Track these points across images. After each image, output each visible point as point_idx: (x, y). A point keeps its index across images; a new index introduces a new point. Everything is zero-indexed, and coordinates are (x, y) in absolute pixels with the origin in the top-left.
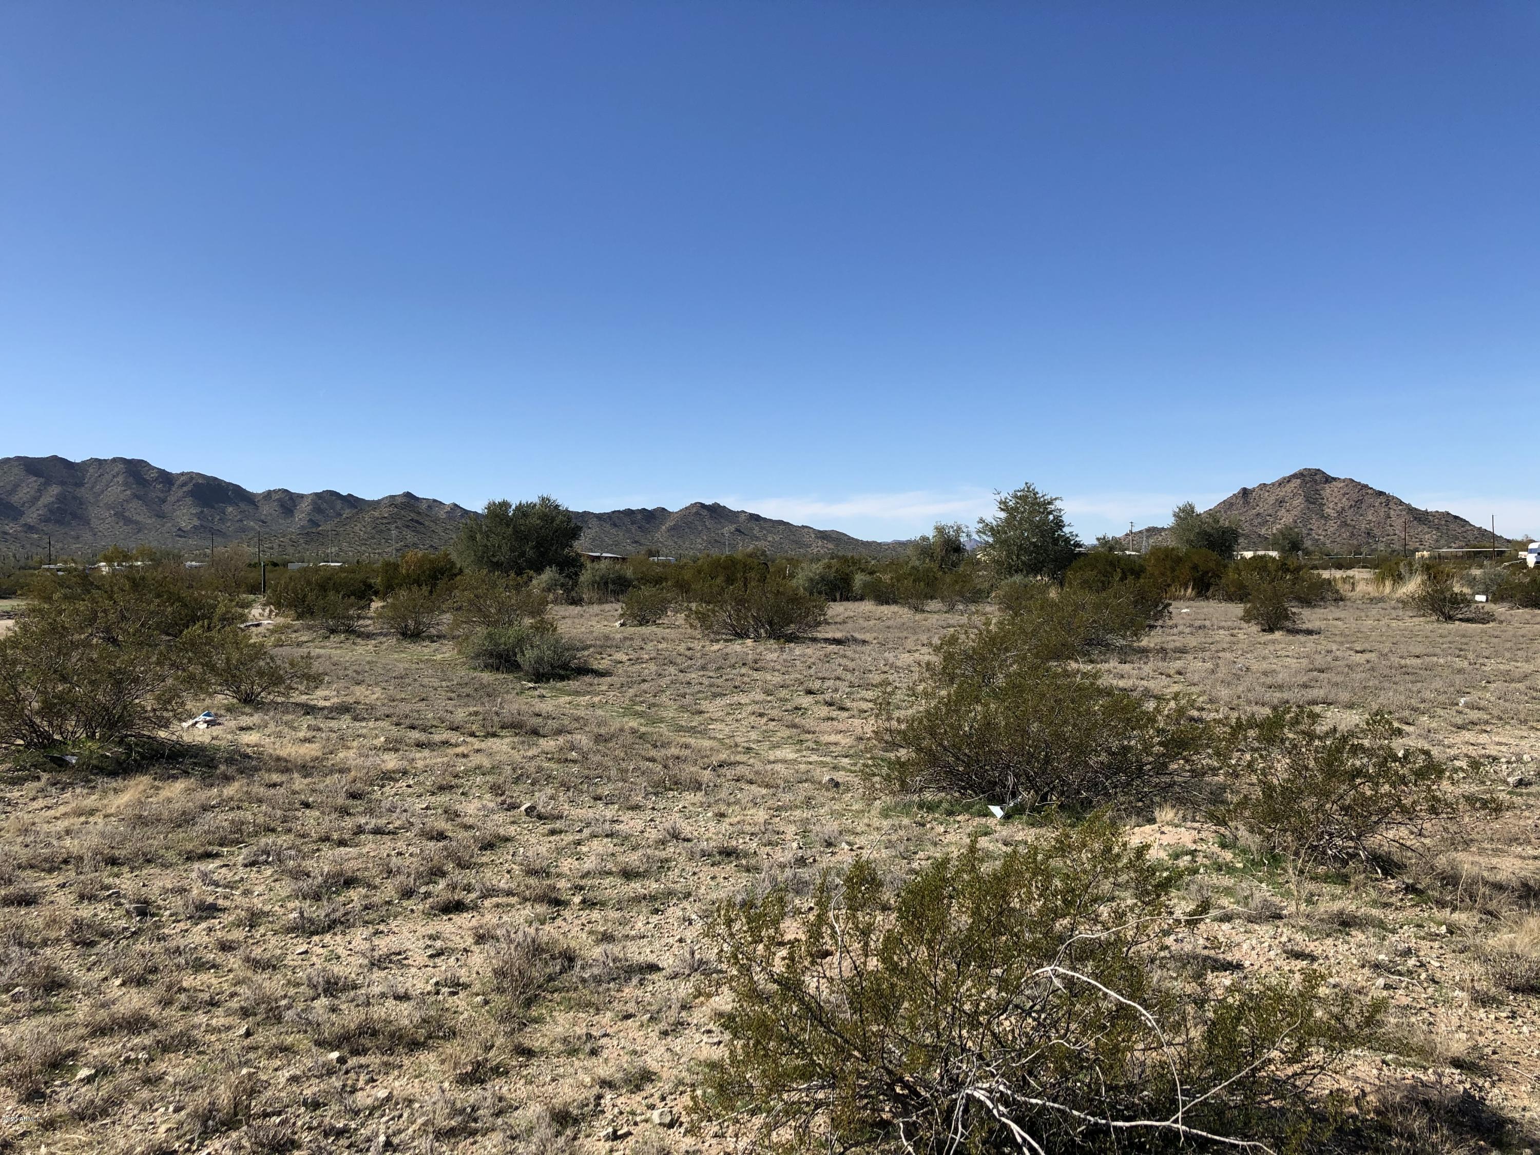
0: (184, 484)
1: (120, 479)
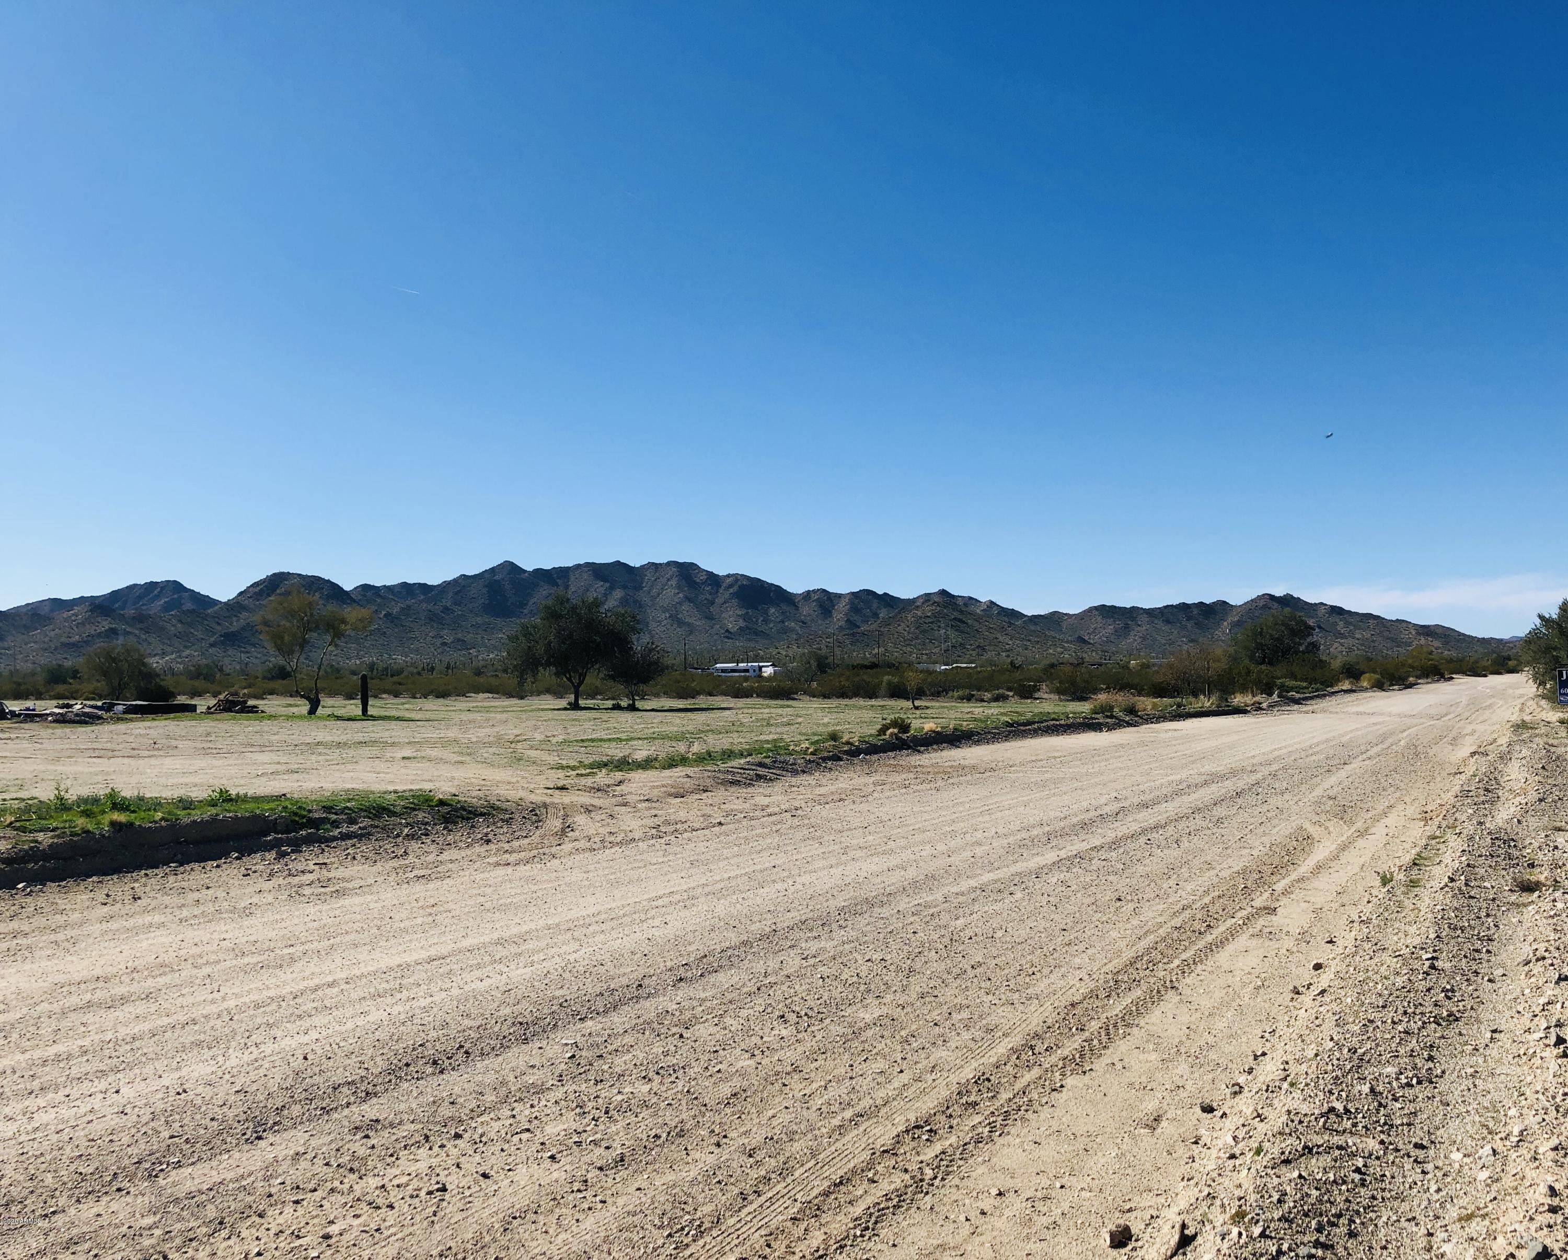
0: (730, 586)
1: (673, 582)
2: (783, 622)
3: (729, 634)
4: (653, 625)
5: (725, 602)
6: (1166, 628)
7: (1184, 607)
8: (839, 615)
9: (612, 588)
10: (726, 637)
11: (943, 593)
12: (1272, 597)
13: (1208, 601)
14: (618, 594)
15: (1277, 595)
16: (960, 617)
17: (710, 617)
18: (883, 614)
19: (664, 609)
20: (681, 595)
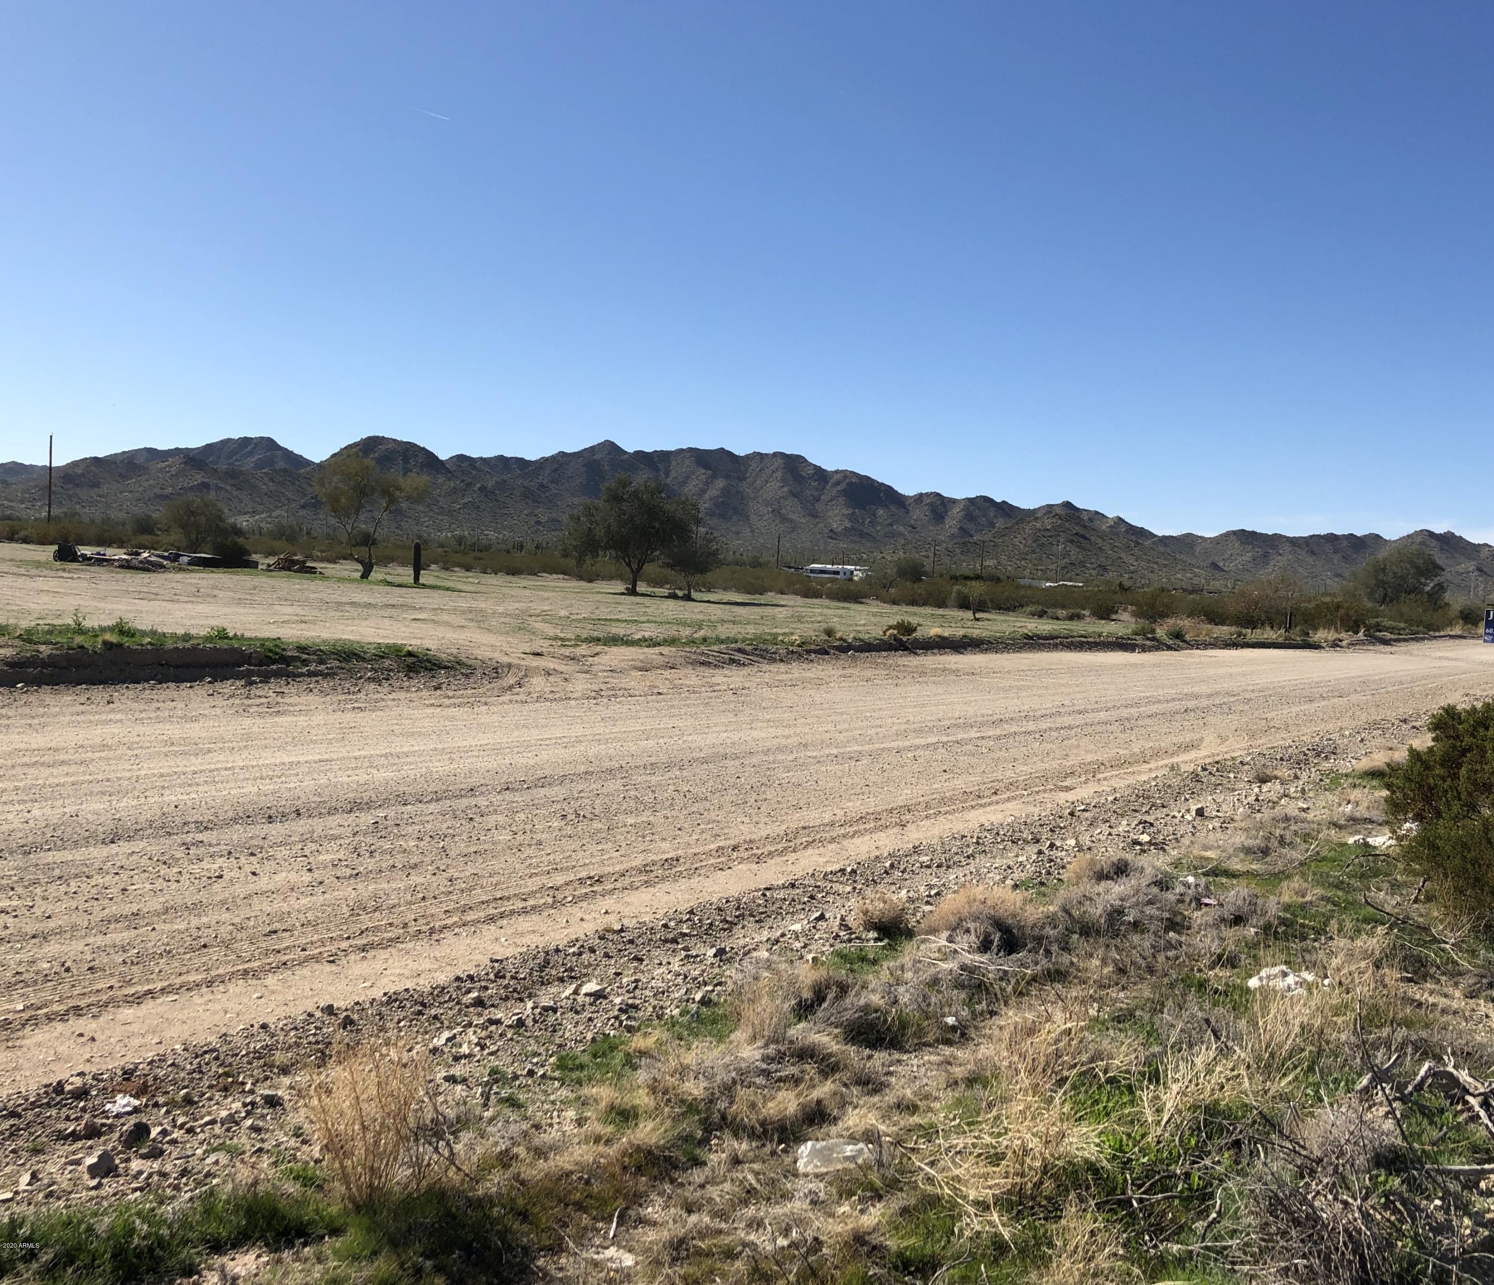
0: (838, 483)
1: (779, 474)
2: (891, 525)
3: (833, 535)
4: (754, 519)
5: (831, 500)
6: (1310, 560)
7: (1332, 538)
8: (952, 522)
9: (714, 477)
10: (831, 538)
11: (1068, 505)
12: (1431, 534)
13: (1359, 533)
14: (720, 483)
15: (1437, 532)
16: (1081, 532)
17: (814, 515)
18: (1000, 523)
19: (767, 503)
20: (786, 489)
